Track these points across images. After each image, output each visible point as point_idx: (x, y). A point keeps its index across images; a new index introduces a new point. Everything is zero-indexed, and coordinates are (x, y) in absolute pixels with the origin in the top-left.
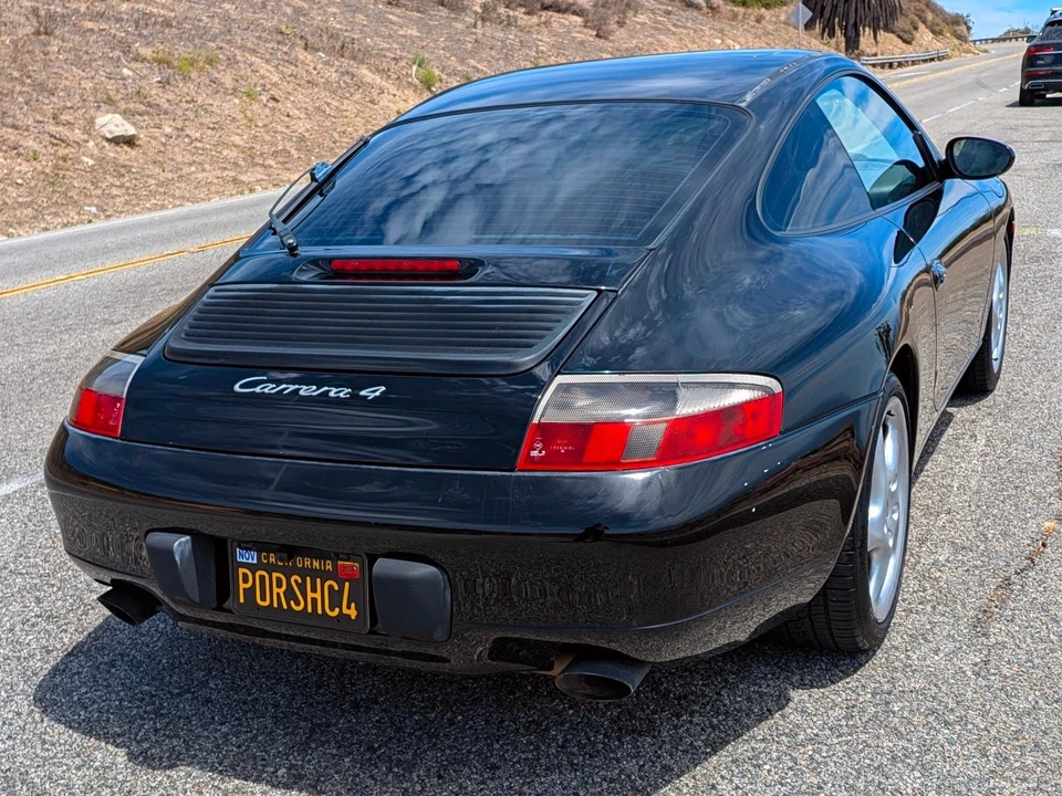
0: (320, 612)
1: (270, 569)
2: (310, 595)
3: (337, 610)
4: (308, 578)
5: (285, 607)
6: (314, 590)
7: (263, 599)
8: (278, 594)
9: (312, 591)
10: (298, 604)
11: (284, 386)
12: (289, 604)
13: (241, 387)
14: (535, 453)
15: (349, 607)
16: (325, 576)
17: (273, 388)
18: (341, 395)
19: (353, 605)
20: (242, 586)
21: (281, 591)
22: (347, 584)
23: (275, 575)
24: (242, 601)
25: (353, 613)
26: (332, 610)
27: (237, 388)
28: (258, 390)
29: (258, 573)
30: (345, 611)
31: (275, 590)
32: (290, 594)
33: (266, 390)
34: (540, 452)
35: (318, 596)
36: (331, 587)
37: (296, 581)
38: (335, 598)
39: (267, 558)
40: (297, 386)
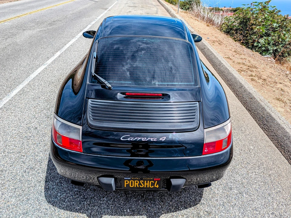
0: (148, 187)
1: (134, 180)
2: (145, 184)
3: (153, 186)
4: (145, 181)
6: (147, 183)
7: (132, 185)
8: (136, 185)
9: (146, 183)
10: (142, 186)
11: (136, 138)
12: (139, 186)
14: (206, 151)
15: (156, 185)
16: (150, 180)
18: (154, 140)
19: (158, 185)
20: (126, 184)
21: (137, 184)
22: (156, 182)
24: (125, 186)
26: (151, 186)
27: (121, 139)
28: (129, 139)
29: (130, 181)
30: (155, 186)
32: (140, 184)
33: (131, 140)
36: (152, 182)
37: (142, 182)
38: (153, 184)
39: (134, 178)
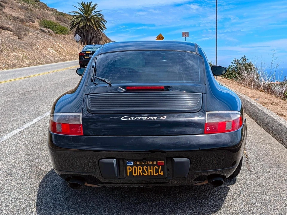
0: (152, 175)
1: (137, 166)
2: (149, 171)
3: (157, 174)
4: (149, 167)
5: (142, 175)
6: (150, 169)
7: (135, 173)
8: (140, 172)
10: (145, 173)
11: (137, 118)
12: (143, 174)
13: (123, 119)
14: (208, 130)
15: (161, 172)
16: (154, 165)
17: (134, 119)
18: (155, 119)
19: (162, 172)
20: (128, 171)
21: (141, 171)
22: (160, 167)
23: (139, 167)
24: (128, 175)
25: (162, 174)
26: (156, 173)
27: (122, 119)
29: (133, 167)
30: (160, 173)
31: (139, 171)
32: (143, 171)
34: (209, 129)
35: (152, 171)
36: (156, 168)
37: (145, 168)
38: (157, 171)
39: (136, 163)
40: (141, 118)
